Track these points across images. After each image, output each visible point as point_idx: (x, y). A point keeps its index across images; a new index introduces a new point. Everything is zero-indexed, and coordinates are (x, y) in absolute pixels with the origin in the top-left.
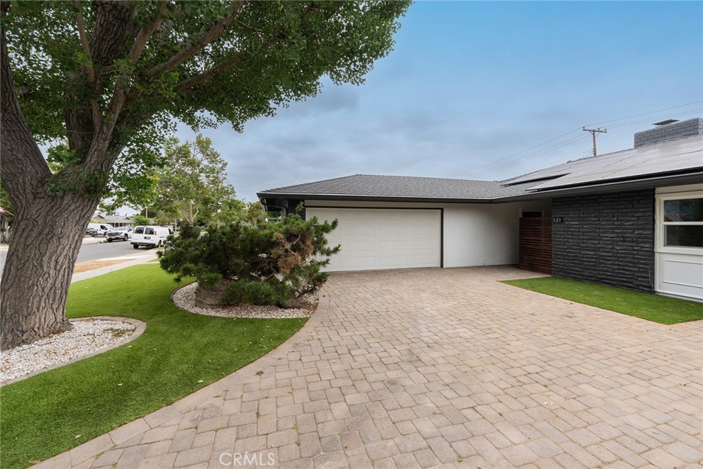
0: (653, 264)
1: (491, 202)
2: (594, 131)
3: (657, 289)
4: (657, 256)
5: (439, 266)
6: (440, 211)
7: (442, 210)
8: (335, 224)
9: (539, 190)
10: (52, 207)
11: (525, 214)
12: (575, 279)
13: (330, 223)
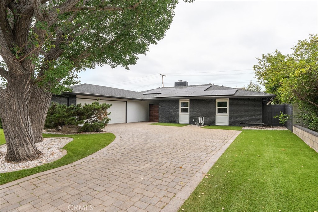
0: (179, 117)
1: (142, 100)
2: (163, 75)
3: (180, 122)
4: (180, 115)
5: (125, 122)
6: (125, 102)
7: (126, 102)
8: (111, 105)
9: (156, 98)
10: (46, 97)
11: (150, 105)
12: (164, 122)
13: (110, 105)
